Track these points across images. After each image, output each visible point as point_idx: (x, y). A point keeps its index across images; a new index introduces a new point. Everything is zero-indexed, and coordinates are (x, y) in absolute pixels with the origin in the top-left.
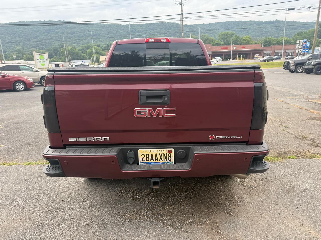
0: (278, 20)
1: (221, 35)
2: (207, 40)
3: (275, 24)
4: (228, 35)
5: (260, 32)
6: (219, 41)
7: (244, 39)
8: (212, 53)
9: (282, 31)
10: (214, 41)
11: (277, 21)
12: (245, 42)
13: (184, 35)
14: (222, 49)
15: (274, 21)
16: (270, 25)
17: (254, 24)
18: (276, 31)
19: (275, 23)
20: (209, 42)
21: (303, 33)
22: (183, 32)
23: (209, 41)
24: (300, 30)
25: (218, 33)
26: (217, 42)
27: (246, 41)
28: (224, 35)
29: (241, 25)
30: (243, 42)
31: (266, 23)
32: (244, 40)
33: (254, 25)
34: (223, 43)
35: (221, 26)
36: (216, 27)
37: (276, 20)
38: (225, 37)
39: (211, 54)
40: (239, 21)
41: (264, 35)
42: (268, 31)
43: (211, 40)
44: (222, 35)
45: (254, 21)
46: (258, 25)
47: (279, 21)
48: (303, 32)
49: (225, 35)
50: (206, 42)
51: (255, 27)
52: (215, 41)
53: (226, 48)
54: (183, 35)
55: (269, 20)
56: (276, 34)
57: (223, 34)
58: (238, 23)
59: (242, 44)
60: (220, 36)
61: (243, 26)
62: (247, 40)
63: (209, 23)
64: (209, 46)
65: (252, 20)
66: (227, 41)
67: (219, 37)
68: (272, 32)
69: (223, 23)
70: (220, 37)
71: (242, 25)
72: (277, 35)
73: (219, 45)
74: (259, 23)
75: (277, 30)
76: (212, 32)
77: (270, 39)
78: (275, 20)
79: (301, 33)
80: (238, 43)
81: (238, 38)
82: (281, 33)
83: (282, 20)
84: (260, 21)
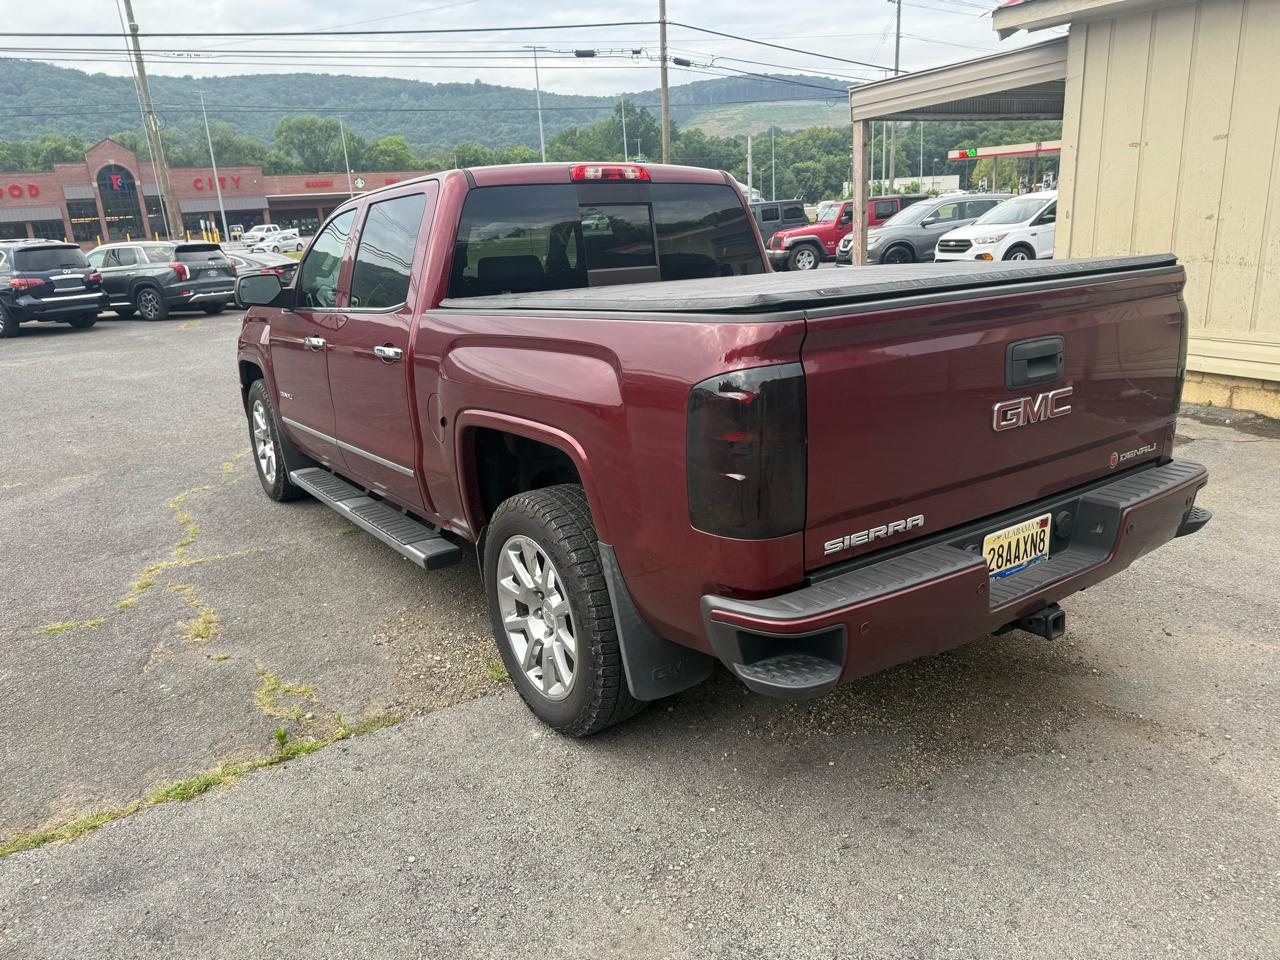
0: (483, 82)
1: (286, 131)
2: (226, 148)
3: (474, 96)
4: (317, 131)
5: (428, 124)
6: (282, 152)
7: (383, 147)
8: (272, 202)
9: (503, 124)
10: (258, 155)
11: (481, 88)
12: (388, 159)
13: (159, 124)
14: (308, 185)
15: (468, 85)
16: (460, 99)
17: (401, 92)
18: (484, 121)
19: (475, 93)
20: (238, 156)
21: (575, 135)
22: (150, 112)
23: (239, 153)
24: (558, 122)
25: (260, 118)
26: (273, 159)
27: (393, 159)
28: (300, 130)
29: (352, 93)
30: (381, 159)
31: (443, 89)
32: (384, 153)
33: (402, 95)
34: (302, 163)
35: (271, 92)
36: (248, 96)
37: (478, 81)
38: (304, 137)
39: (267, 206)
40: (340, 76)
41: (444, 134)
42: (458, 122)
43: (246, 150)
44: (290, 128)
45: (399, 80)
46: (418, 98)
47: (485, 85)
48: (575, 131)
49: (302, 131)
50: (227, 156)
51: (406, 102)
52: (262, 151)
53: (327, 185)
54: (155, 123)
55: (454, 82)
56: (485, 135)
57: (291, 125)
58: (339, 85)
59: (380, 166)
60: (281, 133)
61: (361, 97)
62: (394, 152)
63: (211, 76)
64: (250, 172)
65: (392, 77)
66: (314, 152)
67: (277, 136)
68: (470, 124)
69: (275, 80)
70: (282, 138)
71: (357, 94)
72: (491, 138)
73: (285, 172)
74: (419, 90)
75: (485, 118)
76: (237, 116)
77: (476, 151)
78: (473, 82)
79: (571, 132)
80: (364, 162)
81: (358, 143)
82: (501, 132)
83: (498, 84)
84: (421, 81)
